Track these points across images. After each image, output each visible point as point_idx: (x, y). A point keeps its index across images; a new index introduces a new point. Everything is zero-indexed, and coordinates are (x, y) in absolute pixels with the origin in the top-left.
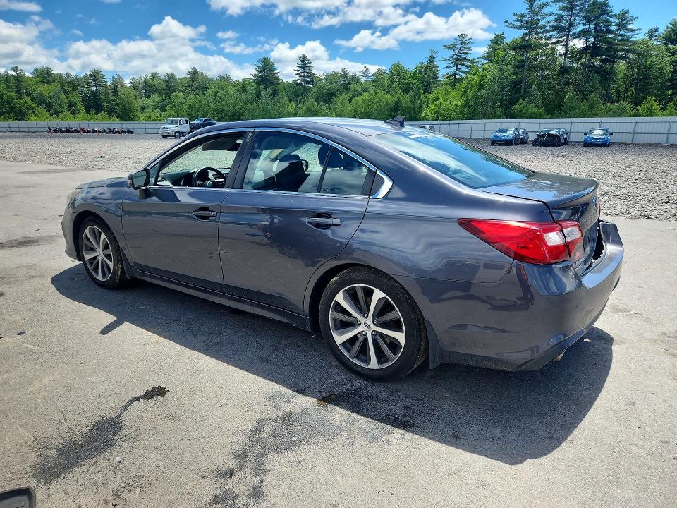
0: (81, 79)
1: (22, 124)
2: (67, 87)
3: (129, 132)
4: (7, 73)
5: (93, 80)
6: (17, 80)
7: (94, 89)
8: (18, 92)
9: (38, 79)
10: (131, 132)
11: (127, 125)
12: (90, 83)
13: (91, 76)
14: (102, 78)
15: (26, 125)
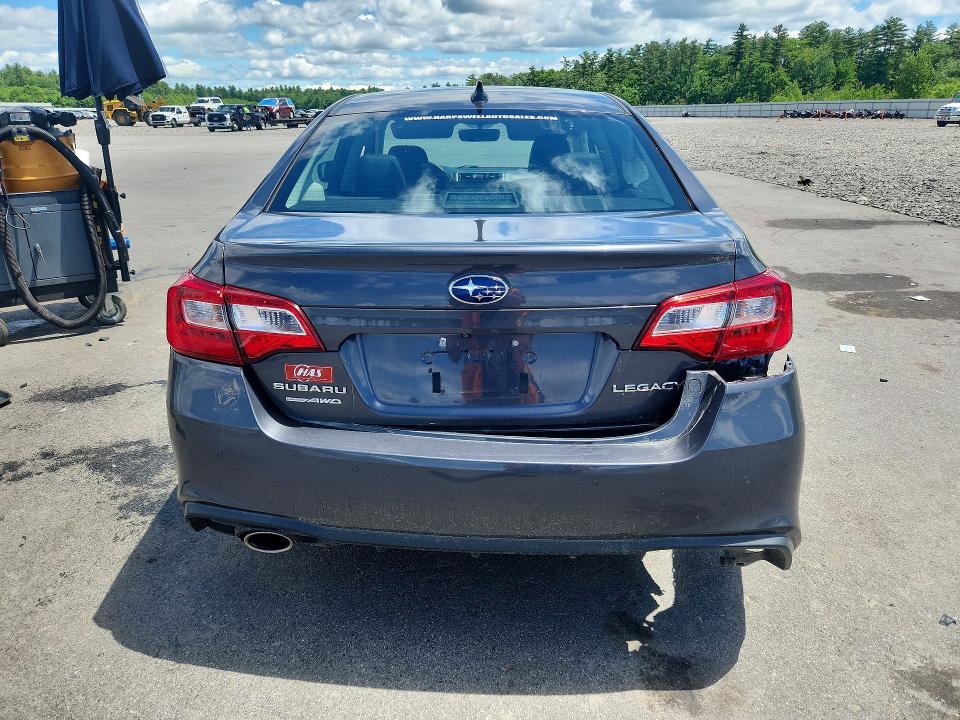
0: (866, 35)
1: (765, 106)
2: (841, 48)
3: (899, 116)
4: (767, 35)
5: (885, 35)
6: (777, 44)
7: (882, 49)
8: (773, 61)
9: (805, 41)
10: (902, 117)
11: (901, 105)
12: (878, 39)
13: (884, 28)
14: (900, 30)
15: (769, 108)
